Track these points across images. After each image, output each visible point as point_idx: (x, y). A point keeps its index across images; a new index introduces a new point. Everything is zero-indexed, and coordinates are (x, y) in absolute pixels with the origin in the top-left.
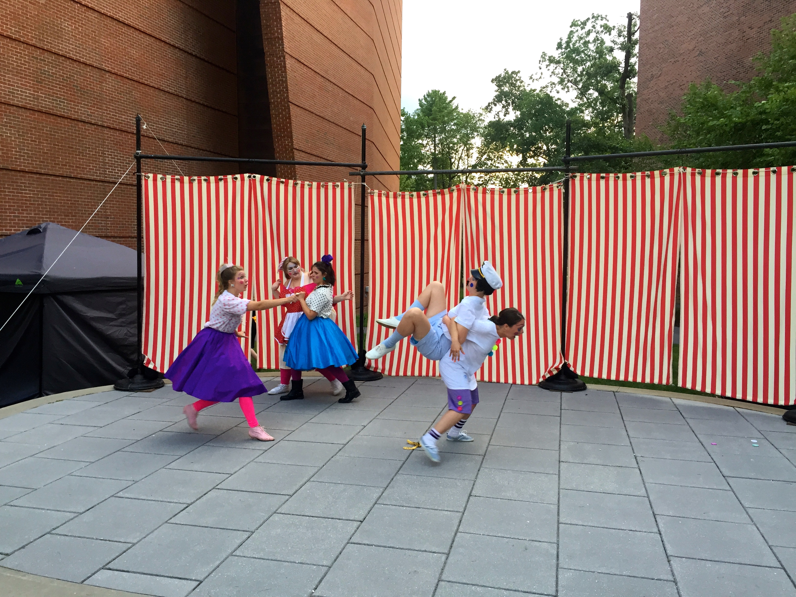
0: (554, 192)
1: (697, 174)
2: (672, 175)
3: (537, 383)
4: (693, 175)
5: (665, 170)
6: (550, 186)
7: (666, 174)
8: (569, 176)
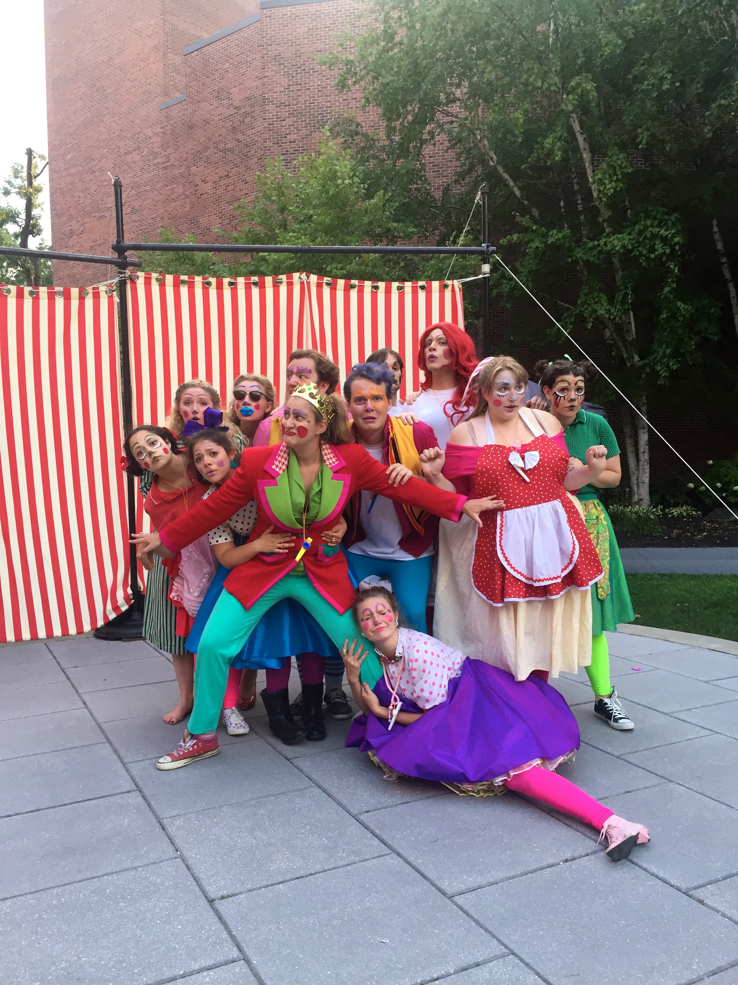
0: (101, 299)
1: (324, 285)
2: (290, 285)
3: (92, 630)
4: (319, 286)
5: (280, 277)
6: (94, 288)
7: (281, 283)
8: (127, 275)
